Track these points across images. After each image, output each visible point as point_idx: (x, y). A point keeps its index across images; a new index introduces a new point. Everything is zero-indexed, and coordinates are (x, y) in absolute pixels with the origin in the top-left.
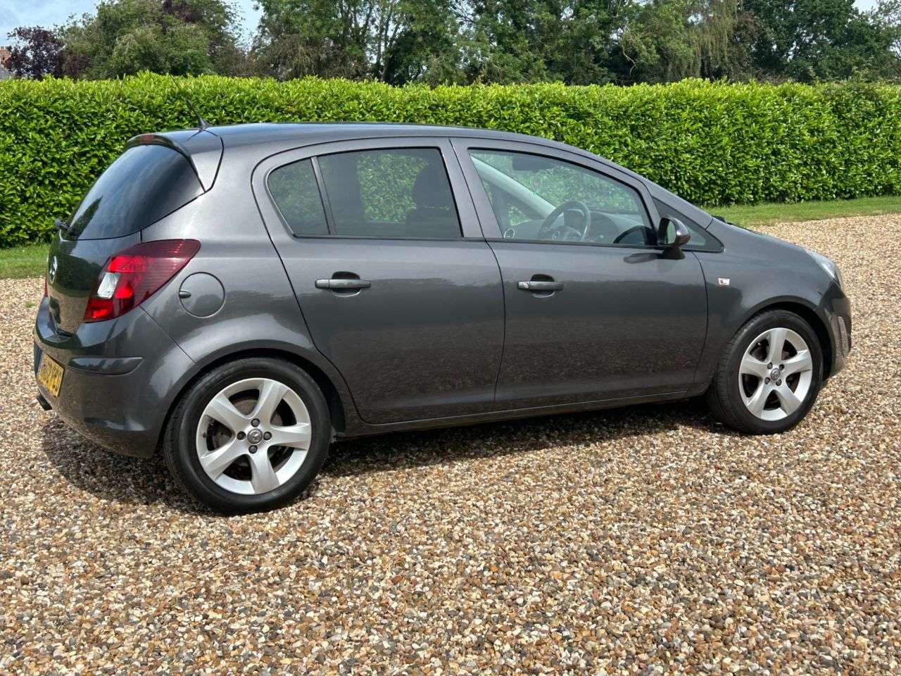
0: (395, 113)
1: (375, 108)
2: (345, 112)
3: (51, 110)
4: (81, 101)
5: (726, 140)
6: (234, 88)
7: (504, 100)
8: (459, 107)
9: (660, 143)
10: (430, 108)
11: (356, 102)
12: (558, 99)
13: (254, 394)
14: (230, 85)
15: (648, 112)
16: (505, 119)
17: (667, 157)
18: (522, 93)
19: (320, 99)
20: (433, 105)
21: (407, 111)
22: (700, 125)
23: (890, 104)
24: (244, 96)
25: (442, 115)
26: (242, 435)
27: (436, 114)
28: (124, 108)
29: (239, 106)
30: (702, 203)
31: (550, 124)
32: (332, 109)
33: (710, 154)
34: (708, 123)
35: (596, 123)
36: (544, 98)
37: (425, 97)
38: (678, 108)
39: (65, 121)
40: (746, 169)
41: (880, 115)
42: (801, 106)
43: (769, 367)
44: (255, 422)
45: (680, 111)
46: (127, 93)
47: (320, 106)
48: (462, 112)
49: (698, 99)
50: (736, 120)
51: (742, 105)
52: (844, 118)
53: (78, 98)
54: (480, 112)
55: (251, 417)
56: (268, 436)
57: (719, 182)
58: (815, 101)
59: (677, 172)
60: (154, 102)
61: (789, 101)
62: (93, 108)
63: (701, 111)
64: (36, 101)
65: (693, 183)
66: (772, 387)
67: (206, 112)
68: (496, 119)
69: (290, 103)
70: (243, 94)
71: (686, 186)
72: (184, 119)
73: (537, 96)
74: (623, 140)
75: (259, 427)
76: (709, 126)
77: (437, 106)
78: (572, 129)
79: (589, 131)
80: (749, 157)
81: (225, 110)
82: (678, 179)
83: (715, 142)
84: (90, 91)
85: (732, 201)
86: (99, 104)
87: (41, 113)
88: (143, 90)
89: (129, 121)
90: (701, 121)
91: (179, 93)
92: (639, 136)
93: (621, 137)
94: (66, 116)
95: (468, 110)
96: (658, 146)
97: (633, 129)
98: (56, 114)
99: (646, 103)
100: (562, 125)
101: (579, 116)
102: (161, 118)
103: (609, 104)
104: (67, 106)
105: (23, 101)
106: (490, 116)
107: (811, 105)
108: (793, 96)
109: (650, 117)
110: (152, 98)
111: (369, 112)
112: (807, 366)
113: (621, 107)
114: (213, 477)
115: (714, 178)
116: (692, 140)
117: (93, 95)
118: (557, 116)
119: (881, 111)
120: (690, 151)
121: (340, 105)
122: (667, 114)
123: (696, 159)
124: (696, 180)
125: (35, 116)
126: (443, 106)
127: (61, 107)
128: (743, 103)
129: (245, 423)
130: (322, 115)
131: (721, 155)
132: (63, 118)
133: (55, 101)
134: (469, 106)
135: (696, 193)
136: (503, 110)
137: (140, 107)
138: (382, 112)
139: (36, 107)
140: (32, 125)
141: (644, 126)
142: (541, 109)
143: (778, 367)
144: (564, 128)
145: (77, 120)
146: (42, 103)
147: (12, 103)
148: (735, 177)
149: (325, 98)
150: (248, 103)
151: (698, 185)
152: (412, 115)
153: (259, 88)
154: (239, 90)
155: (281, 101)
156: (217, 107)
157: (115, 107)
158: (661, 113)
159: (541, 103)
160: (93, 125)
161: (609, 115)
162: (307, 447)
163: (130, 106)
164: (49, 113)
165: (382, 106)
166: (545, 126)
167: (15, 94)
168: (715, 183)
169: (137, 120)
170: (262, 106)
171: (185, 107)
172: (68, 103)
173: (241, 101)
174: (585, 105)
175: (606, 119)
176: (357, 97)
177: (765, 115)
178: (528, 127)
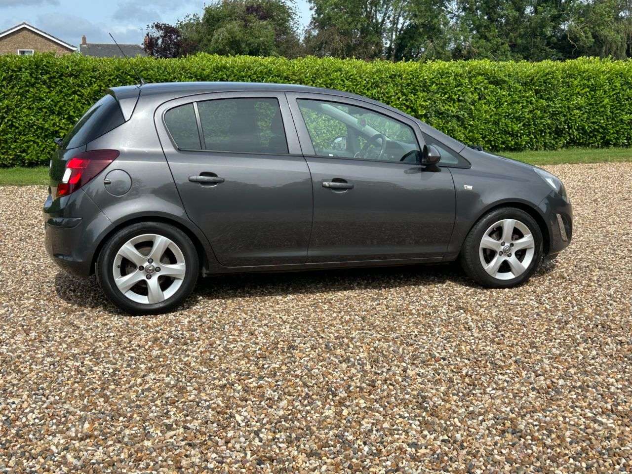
0: (365, 80)
1: (351, 77)
2: (331, 80)
4: (158, 72)
5: (606, 101)
6: (258, 63)
7: (443, 72)
8: (411, 76)
9: (556, 102)
10: (390, 77)
11: (339, 73)
12: (483, 71)
13: (150, 244)
14: (255, 61)
15: (548, 81)
16: (442, 84)
17: (562, 112)
18: (457, 67)
19: (314, 70)
20: (392, 75)
21: (374, 79)
22: (587, 89)
24: (264, 69)
25: (398, 82)
26: (142, 268)
27: (394, 81)
28: (185, 76)
29: (259, 76)
30: (588, 145)
31: (475, 89)
32: (322, 78)
33: (595, 111)
34: (593, 89)
35: (510, 88)
36: (472, 70)
37: (387, 70)
38: (572, 78)
40: (622, 121)
43: (503, 244)
44: (150, 261)
45: (573, 80)
46: (188, 67)
47: (314, 76)
48: (412, 80)
49: (587, 71)
50: (616, 86)
51: (620, 76)
53: (156, 70)
54: (425, 79)
55: (148, 258)
56: (158, 269)
57: (601, 130)
59: (569, 123)
60: (205, 73)
62: (165, 76)
63: (588, 80)
64: (130, 71)
65: (581, 131)
66: (504, 258)
68: (437, 85)
69: (294, 73)
70: (263, 67)
71: (576, 133)
73: (467, 68)
74: (529, 100)
75: (153, 264)
76: (595, 91)
77: (395, 75)
78: (492, 92)
79: (504, 93)
80: (624, 113)
82: (569, 128)
83: (598, 102)
84: (164, 65)
85: (611, 144)
86: (169, 74)
87: (132, 79)
88: (198, 64)
90: (588, 87)
91: (221, 67)
92: (541, 97)
93: (528, 97)
95: (417, 78)
96: (556, 104)
97: (537, 92)
99: (548, 74)
100: (485, 89)
101: (497, 82)
103: (520, 74)
104: (148, 75)
105: (121, 71)
106: (433, 83)
109: (550, 84)
110: (204, 70)
111: (347, 80)
112: (530, 245)
113: (529, 76)
114: (123, 292)
115: (597, 127)
116: (581, 101)
117: (165, 68)
118: (481, 82)
120: (580, 108)
121: (327, 75)
122: (562, 82)
123: (583, 114)
124: (583, 129)
125: (128, 81)
126: (399, 76)
127: (145, 76)
128: (621, 74)
129: (144, 261)
130: (315, 82)
131: (603, 111)
133: (142, 71)
134: (418, 76)
135: (583, 138)
136: (442, 78)
137: (196, 76)
138: (357, 80)
139: (129, 75)
141: (545, 90)
142: (470, 78)
143: (509, 245)
144: (486, 91)
146: (133, 73)
147: (114, 72)
148: (613, 127)
149: (318, 70)
150: (266, 74)
151: (585, 132)
152: (377, 81)
153: (274, 64)
154: (261, 65)
155: (288, 73)
156: (246, 76)
157: (179, 75)
158: (558, 81)
159: (470, 73)
161: (520, 82)
162: (183, 278)
163: (189, 75)
165: (356, 76)
166: (472, 89)
167: (116, 67)
168: (598, 131)
170: (275, 76)
171: (225, 76)
172: (149, 73)
173: (261, 72)
174: (502, 75)
175: (517, 85)
176: (340, 70)
178: (460, 90)
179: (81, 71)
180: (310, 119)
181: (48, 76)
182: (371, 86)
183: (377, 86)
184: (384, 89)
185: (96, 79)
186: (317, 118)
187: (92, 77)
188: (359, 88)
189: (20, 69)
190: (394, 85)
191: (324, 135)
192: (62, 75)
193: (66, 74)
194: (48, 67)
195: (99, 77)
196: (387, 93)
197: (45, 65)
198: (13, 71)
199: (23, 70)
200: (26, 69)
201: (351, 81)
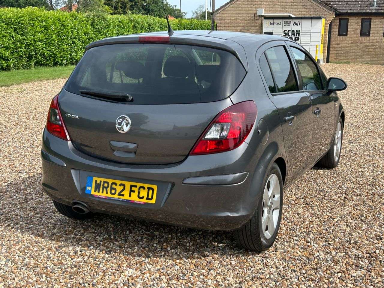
5: (54, 36)
17: (31, 44)
22: (43, 29)
23: (111, 23)
30: (46, 65)
33: (49, 43)
34: (46, 28)
40: (63, 50)
41: (107, 28)
42: (80, 22)
45: (34, 22)
50: (57, 27)
51: (58, 21)
52: (95, 28)
57: (53, 55)
58: (84, 20)
59: (36, 51)
61: (75, 19)
63: (42, 23)
65: (43, 56)
71: (40, 57)
74: (11, 35)
76: (47, 30)
80: (64, 44)
82: (36, 54)
83: (50, 37)
85: (58, 64)
90: (43, 27)
92: (18, 33)
93: (10, 33)
96: (27, 38)
97: (15, 30)
99: (19, 17)
107: (83, 22)
108: (76, 17)
109: (22, 24)
113: (9, 19)
115: (51, 54)
116: (40, 35)
119: (108, 26)
120: (41, 41)
123: (43, 45)
124: (44, 54)
131: (53, 43)
135: (43, 61)
141: (20, 28)
148: (59, 53)
151: (45, 57)
162: (279, 208)
168: (51, 56)
177: (68, 26)
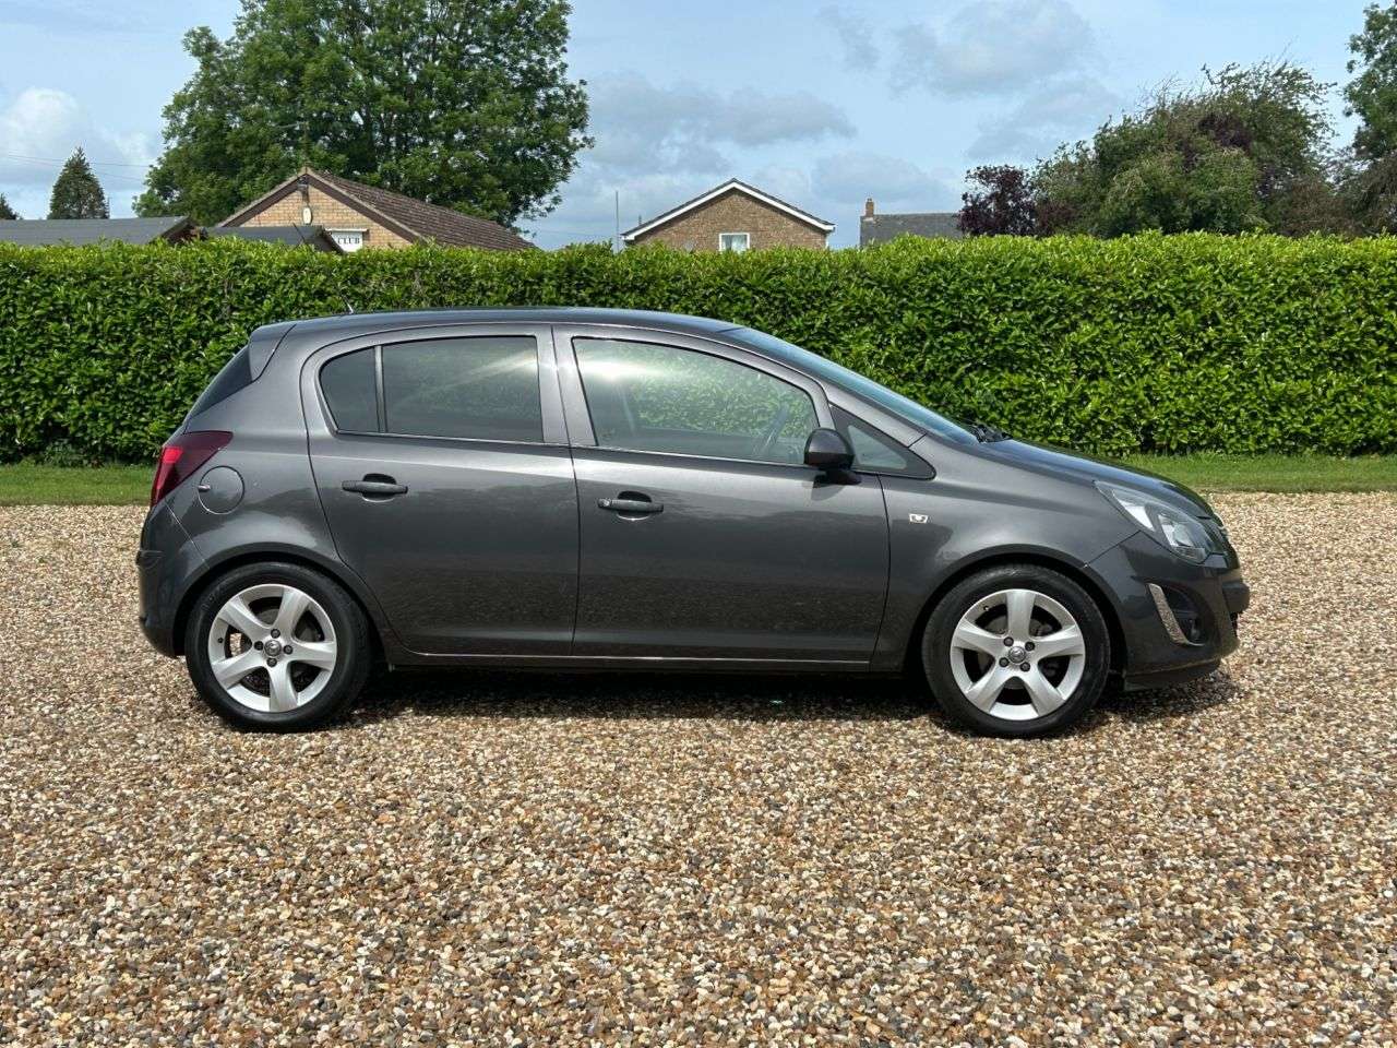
0: (1274, 280)
1: (1240, 275)
2: (1189, 282)
3: (761, 288)
4: (801, 277)
6: (1019, 251)
8: (1390, 269)
10: (1338, 273)
11: (1210, 266)
14: (1015, 245)
19: (1150, 262)
20: (1343, 267)
21: (1297, 278)
24: (1031, 263)
25: (1358, 284)
27: (1347, 281)
28: (857, 285)
37: (1329, 257)
39: (776, 303)
46: (865, 265)
53: (798, 274)
60: (899, 275)
62: (816, 285)
64: (745, 279)
67: (968, 288)
69: (1100, 271)
70: (1028, 259)
72: (938, 297)
77: (1350, 269)
81: (997, 284)
84: (815, 264)
86: (824, 280)
87: (750, 293)
89: (862, 300)
91: (935, 262)
94: (780, 296)
98: (766, 295)
102: (905, 296)
104: (782, 284)
105: (729, 278)
110: (897, 270)
111: (1228, 281)
117: (818, 269)
121: (1180, 272)
125: (742, 297)
126: (1361, 269)
127: (774, 285)
132: (775, 299)
133: (770, 276)
137: (880, 283)
138: (1252, 280)
139: (745, 285)
140: (736, 308)
145: (792, 302)
146: (752, 280)
147: (715, 281)
149: (1159, 262)
150: (1034, 273)
152: (1304, 283)
153: (1057, 251)
154: (1026, 254)
155: (1087, 269)
156: (988, 280)
157: (846, 283)
160: (814, 307)
163: (866, 281)
164: (758, 293)
165: (1251, 272)
167: (720, 270)
169: (873, 301)
170: (1055, 277)
176: (1213, 260)
179: (651, 281)
180: (1136, 367)
181: (590, 291)
182: (1289, 294)
183: (1306, 294)
184: (1322, 301)
185: (680, 295)
186: (1155, 366)
187: (671, 292)
188: (1256, 299)
189: (540, 278)
190: (1346, 292)
191: (1167, 403)
192: (615, 289)
193: (623, 286)
194: (591, 274)
195: (685, 290)
196: (1329, 309)
197: (586, 270)
198: (526, 283)
199: (546, 280)
200: (551, 279)
201: (1238, 285)
